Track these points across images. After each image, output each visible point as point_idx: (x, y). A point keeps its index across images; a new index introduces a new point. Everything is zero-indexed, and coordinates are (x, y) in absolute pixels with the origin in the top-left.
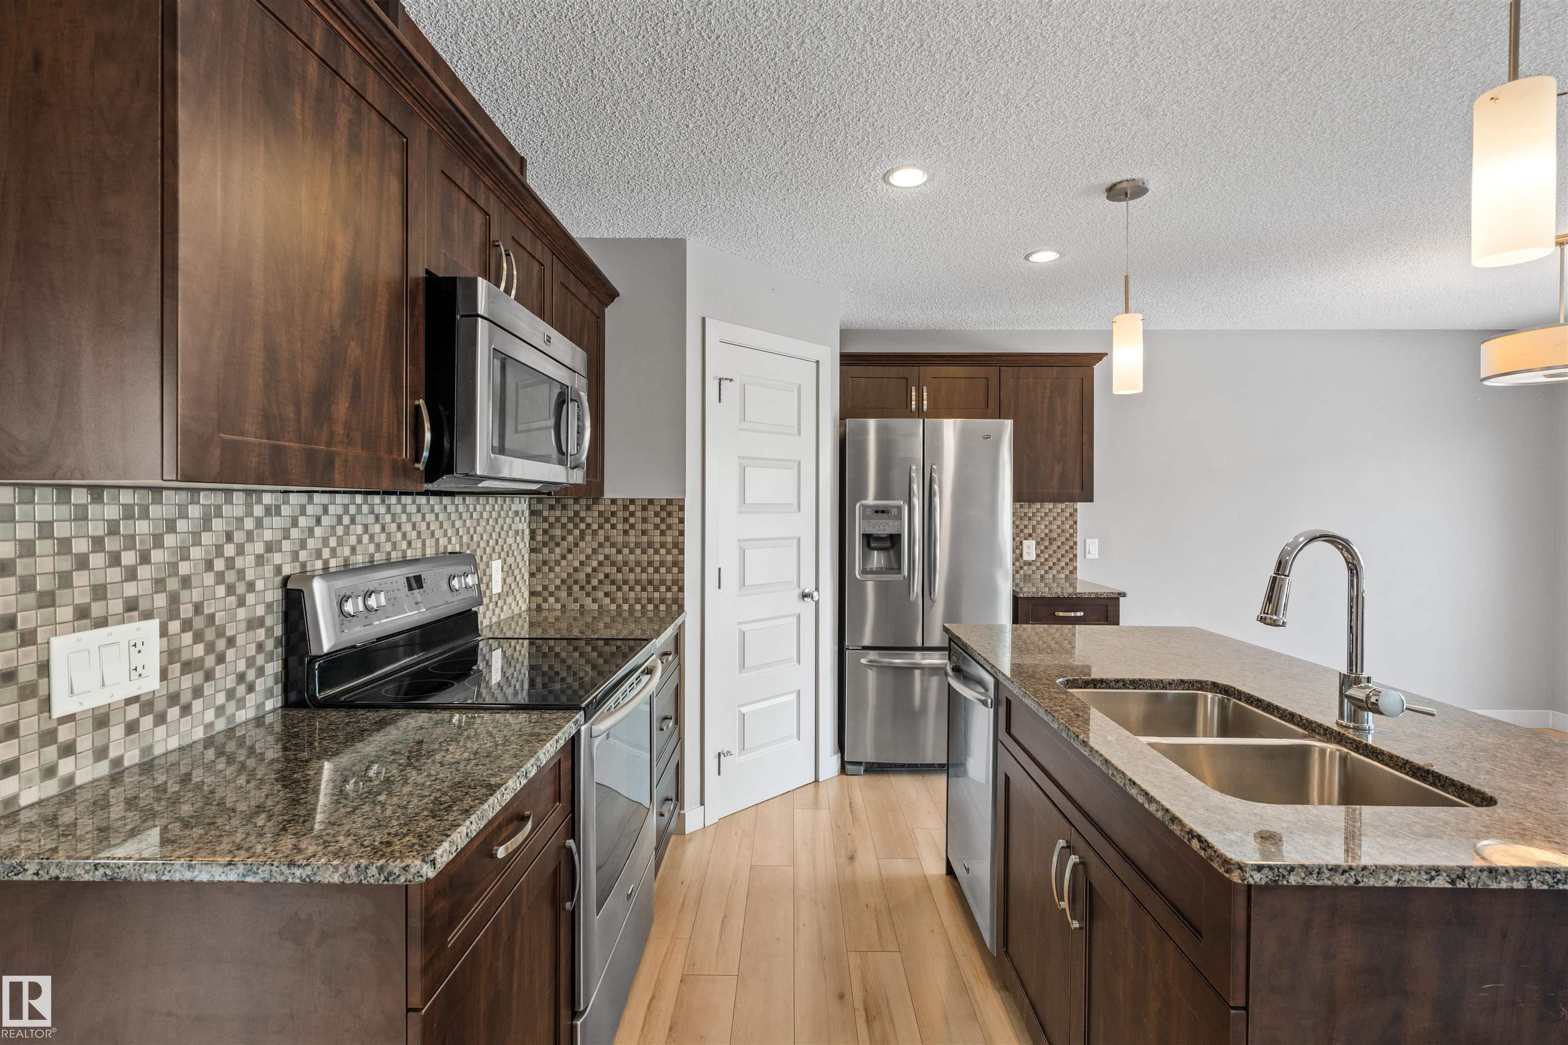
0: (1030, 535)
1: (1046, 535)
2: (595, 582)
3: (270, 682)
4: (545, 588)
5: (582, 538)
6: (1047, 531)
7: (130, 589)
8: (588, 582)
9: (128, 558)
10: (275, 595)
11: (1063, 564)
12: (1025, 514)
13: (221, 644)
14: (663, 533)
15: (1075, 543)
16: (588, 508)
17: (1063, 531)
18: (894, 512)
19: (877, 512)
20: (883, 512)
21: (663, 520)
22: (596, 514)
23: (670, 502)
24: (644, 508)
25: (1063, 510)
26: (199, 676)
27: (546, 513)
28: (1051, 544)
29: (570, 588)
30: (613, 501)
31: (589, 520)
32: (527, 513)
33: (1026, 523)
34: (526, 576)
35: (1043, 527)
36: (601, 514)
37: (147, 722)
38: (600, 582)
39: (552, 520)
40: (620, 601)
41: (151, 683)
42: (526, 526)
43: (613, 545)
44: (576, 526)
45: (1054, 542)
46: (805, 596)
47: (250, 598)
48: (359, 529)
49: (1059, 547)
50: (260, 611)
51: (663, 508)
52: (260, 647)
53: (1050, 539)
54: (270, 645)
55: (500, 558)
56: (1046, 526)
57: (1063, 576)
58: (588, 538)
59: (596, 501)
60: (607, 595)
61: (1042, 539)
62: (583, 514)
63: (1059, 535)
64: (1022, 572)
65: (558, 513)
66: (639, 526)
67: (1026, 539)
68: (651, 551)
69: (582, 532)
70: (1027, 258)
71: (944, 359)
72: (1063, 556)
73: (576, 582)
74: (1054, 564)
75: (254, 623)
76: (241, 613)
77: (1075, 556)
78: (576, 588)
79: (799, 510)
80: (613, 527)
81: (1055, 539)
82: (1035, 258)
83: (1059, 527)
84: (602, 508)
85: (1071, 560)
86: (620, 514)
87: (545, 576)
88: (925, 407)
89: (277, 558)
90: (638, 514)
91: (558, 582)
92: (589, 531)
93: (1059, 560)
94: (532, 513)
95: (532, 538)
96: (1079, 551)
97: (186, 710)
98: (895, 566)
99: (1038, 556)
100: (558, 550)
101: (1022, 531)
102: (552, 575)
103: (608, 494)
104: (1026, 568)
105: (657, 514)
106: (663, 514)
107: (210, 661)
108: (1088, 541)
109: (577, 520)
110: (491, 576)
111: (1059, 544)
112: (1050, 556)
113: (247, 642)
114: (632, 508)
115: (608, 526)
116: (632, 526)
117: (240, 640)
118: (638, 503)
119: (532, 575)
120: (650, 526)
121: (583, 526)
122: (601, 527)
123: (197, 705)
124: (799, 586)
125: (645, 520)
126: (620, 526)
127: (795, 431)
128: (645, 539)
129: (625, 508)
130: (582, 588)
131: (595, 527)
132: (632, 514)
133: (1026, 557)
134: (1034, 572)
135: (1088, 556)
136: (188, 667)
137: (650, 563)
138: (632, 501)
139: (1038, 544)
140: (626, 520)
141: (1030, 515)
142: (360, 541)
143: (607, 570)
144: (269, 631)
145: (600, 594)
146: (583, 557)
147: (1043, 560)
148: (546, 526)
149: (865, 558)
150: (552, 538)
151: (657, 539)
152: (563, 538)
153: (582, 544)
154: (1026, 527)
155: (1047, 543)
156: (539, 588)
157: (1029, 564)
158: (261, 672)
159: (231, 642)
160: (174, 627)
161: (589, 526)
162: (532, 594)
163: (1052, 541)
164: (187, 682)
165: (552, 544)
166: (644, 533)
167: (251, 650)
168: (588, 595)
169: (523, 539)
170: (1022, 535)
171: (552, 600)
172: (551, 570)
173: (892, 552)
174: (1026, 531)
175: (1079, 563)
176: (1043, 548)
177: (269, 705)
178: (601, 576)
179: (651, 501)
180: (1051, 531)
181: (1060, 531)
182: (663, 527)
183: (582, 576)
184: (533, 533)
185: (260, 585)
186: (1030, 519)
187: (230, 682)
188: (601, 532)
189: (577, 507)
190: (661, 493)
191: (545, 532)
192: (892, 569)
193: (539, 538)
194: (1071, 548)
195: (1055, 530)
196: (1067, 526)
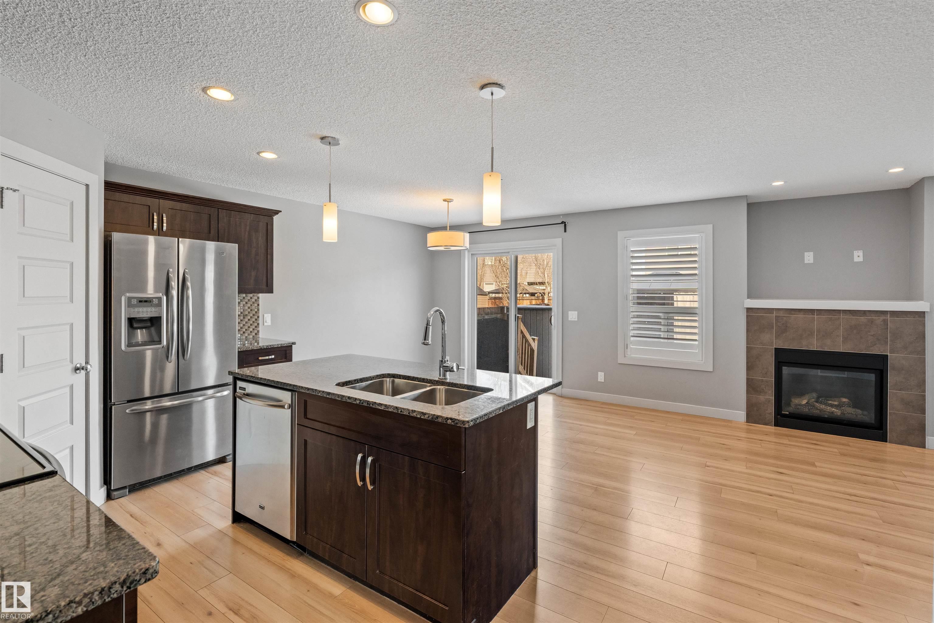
1: (242, 313)
6: (242, 310)
11: (251, 329)
15: (258, 317)
17: (251, 310)
18: (155, 301)
19: (140, 301)
20: (146, 301)
25: (251, 298)
28: (244, 318)
45: (246, 317)
46: (77, 369)
49: (249, 320)
53: (244, 315)
56: (241, 307)
57: (251, 337)
63: (249, 313)
70: (258, 153)
71: (180, 198)
72: (251, 325)
74: (246, 330)
77: (258, 324)
79: (72, 301)
81: (246, 315)
82: (264, 155)
83: (249, 308)
85: (256, 327)
88: (165, 228)
93: (249, 327)
96: (260, 321)
98: (156, 338)
108: (265, 315)
111: (249, 318)
112: (244, 325)
124: (72, 362)
127: (68, 238)
135: (265, 324)
147: (240, 328)
149: (130, 336)
155: (242, 318)
173: (153, 329)
175: (261, 328)
180: (244, 310)
181: (249, 310)
192: (154, 341)
194: (256, 320)
195: (247, 310)
196: (253, 307)
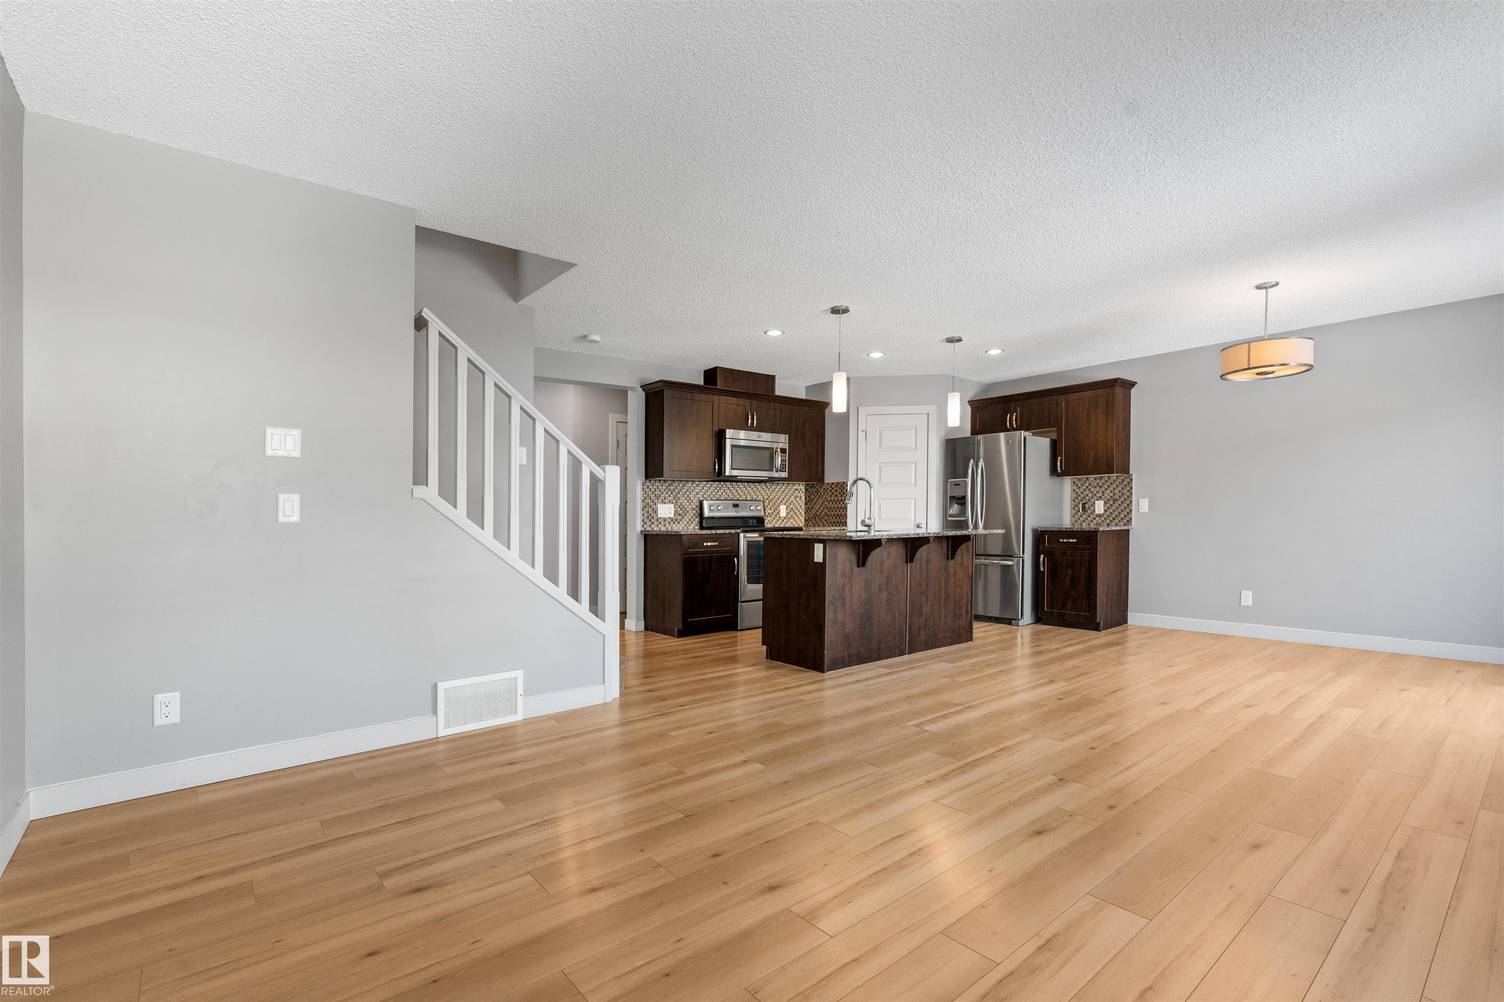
0: (1100, 497)
1: (1111, 497)
2: (822, 516)
3: (697, 523)
4: (809, 518)
5: (819, 499)
6: (1112, 494)
7: (669, 498)
8: (820, 516)
9: (669, 493)
10: (698, 504)
11: (1122, 516)
12: (1098, 484)
13: (685, 512)
14: (841, 496)
15: (1131, 502)
16: (821, 487)
17: (1122, 494)
18: (963, 484)
20: (958, 485)
21: (842, 491)
22: (823, 489)
23: (844, 483)
24: (836, 486)
25: (1123, 480)
26: (681, 517)
27: (809, 490)
28: (1114, 503)
29: (815, 518)
30: (828, 484)
31: (821, 492)
32: (804, 490)
33: (1098, 490)
34: (803, 513)
35: (1109, 491)
36: (824, 489)
37: (672, 523)
38: (824, 515)
39: (811, 492)
40: (829, 523)
41: (672, 516)
42: (803, 495)
43: (827, 501)
44: (817, 494)
45: (1116, 502)
47: (692, 504)
48: (722, 491)
49: (1119, 505)
50: (694, 507)
51: (842, 486)
52: (694, 514)
53: (1114, 500)
54: (697, 514)
55: (785, 504)
56: (1111, 491)
57: (1122, 524)
58: (821, 498)
59: (823, 485)
60: (825, 520)
61: (1108, 500)
62: (819, 489)
63: (1120, 497)
64: (1095, 522)
65: (812, 489)
66: (835, 493)
67: (1098, 500)
68: (838, 503)
69: (819, 496)
72: (1122, 510)
73: (817, 516)
74: (1116, 516)
75: (693, 509)
76: (690, 506)
77: (1131, 510)
78: (817, 518)
80: (828, 494)
81: (1117, 500)
83: (1120, 491)
84: (824, 487)
85: (1128, 513)
86: (829, 489)
87: (809, 513)
88: (1014, 425)
89: (698, 496)
90: (835, 489)
91: (812, 516)
92: (821, 496)
93: (1119, 513)
94: (806, 490)
95: (806, 499)
96: (1134, 507)
97: (679, 523)
98: (964, 512)
99: (1105, 511)
100: (812, 503)
101: (1095, 495)
102: (811, 513)
103: (826, 481)
104: (1097, 519)
105: (840, 488)
106: (842, 488)
107: (683, 515)
108: (1140, 500)
109: (818, 492)
110: (780, 510)
111: (1120, 502)
112: (1114, 511)
113: (691, 513)
114: (833, 486)
115: (826, 494)
116: (833, 494)
117: (690, 512)
118: (835, 484)
119: (805, 513)
120: (838, 493)
121: (819, 494)
122: (824, 494)
123: (681, 522)
124: (915, 521)
125: (836, 491)
126: (829, 494)
127: (913, 448)
128: (836, 498)
129: (831, 486)
130: (819, 518)
131: (822, 494)
132: (833, 489)
133: (1097, 512)
134: (1103, 521)
135: (1141, 511)
136: (679, 515)
137: (838, 508)
138: (833, 484)
139: (1105, 503)
140: (831, 491)
141: (1101, 484)
142: (722, 494)
143: (826, 511)
144: (697, 511)
145: (824, 520)
146: (819, 506)
147: (1109, 514)
148: (809, 494)
150: (811, 499)
151: (840, 498)
152: (814, 499)
153: (819, 501)
154: (1098, 492)
155: (1112, 503)
156: (807, 518)
157: (1099, 516)
158: (694, 520)
159: (688, 512)
160: (677, 506)
161: (821, 494)
162: (806, 520)
163: (1115, 500)
164: (679, 517)
165: (811, 501)
166: (836, 496)
167: (692, 514)
168: (820, 521)
169: (801, 500)
170: (1095, 497)
171: (810, 522)
172: (810, 511)
173: (964, 505)
174: (1098, 495)
175: (1134, 515)
176: (1109, 505)
177: (696, 527)
178: (824, 513)
179: (838, 483)
180: (1114, 494)
181: (1120, 494)
182: (842, 493)
183: (818, 513)
184: (806, 497)
185: (694, 501)
186: (1100, 487)
187: (688, 520)
188: (824, 496)
189: (818, 487)
190: (841, 480)
191: (809, 497)
192: (963, 514)
193: (807, 499)
194: (1128, 505)
195: (1117, 494)
196: (1125, 491)
